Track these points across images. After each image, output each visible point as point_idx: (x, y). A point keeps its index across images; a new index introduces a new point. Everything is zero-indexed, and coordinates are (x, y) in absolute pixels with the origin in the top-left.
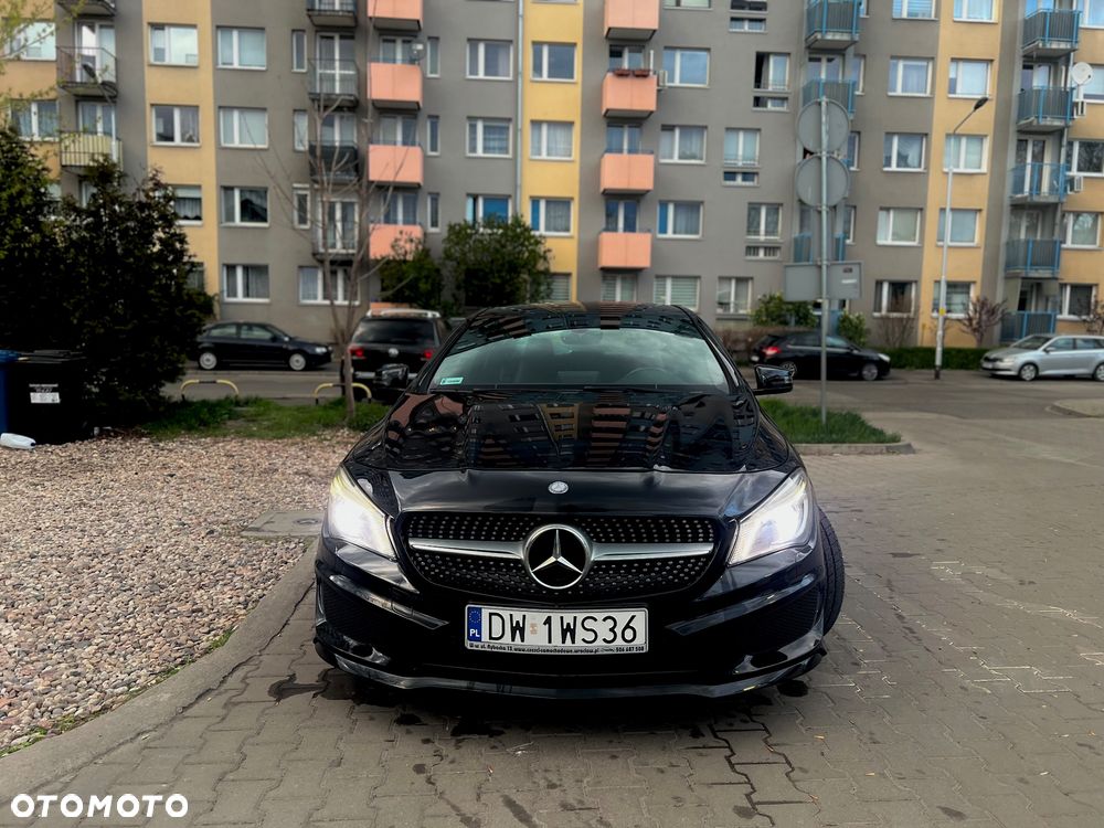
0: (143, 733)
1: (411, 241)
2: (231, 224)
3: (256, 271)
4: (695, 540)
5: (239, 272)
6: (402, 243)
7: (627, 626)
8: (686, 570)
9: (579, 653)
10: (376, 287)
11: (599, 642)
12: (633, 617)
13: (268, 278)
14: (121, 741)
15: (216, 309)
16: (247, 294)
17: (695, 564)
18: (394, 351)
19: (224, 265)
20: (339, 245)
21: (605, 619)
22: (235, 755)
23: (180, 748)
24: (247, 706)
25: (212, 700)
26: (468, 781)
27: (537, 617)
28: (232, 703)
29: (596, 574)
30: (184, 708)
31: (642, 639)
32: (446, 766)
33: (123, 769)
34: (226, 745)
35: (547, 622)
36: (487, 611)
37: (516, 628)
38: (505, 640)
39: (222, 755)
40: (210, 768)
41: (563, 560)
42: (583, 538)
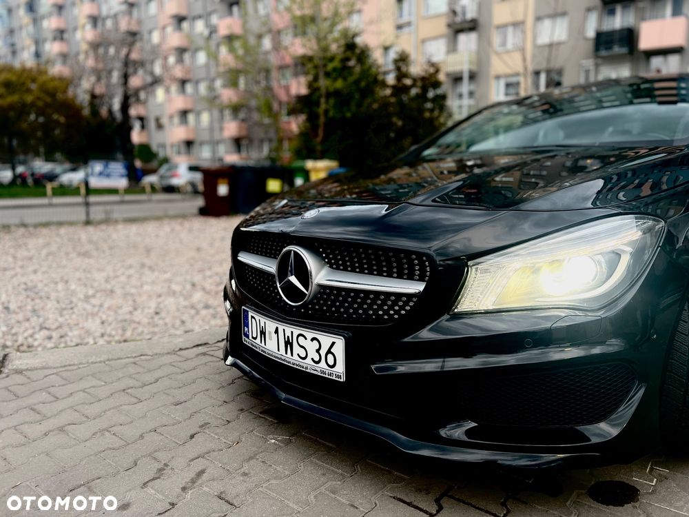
0: (144, 355)
4: (411, 277)
7: (329, 352)
8: (397, 308)
9: (295, 367)
11: (309, 361)
12: (333, 343)
14: (129, 356)
17: (405, 303)
21: (313, 339)
22: (153, 380)
23: (144, 367)
24: (207, 357)
25: (201, 349)
26: (210, 446)
27: (271, 325)
28: (204, 354)
29: (322, 298)
30: (181, 349)
31: (340, 368)
32: (218, 430)
33: (107, 369)
34: (159, 373)
35: (277, 331)
36: (250, 314)
37: (263, 333)
38: (258, 341)
39: (149, 378)
40: (131, 382)
41: (293, 279)
42: (310, 261)
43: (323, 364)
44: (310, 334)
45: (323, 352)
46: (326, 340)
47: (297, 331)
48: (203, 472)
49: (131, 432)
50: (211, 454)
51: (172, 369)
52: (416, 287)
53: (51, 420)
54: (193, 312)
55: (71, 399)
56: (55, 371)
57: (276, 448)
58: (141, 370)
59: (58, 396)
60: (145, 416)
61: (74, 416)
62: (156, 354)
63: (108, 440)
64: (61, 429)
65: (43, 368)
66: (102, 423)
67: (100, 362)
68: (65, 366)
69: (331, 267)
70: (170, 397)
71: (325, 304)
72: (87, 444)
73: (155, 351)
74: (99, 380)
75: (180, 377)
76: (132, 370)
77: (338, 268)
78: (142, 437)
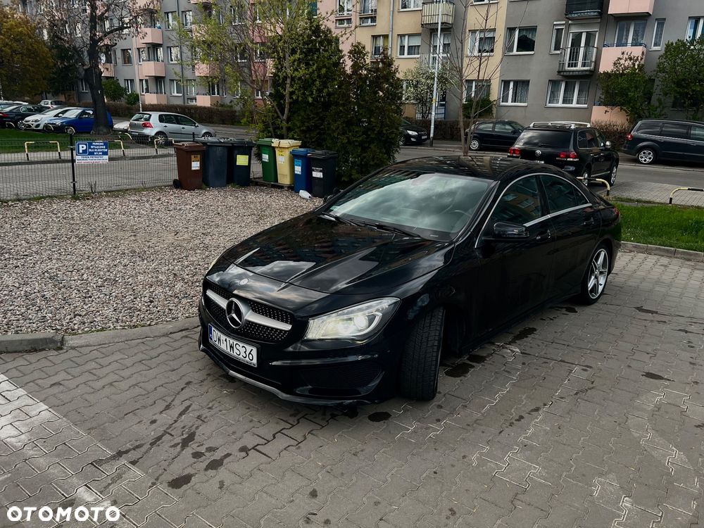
1: (631, 59)
2: (511, 54)
3: (522, 85)
4: (286, 322)
5: (511, 85)
6: (622, 62)
7: (250, 353)
9: (235, 358)
10: (600, 94)
11: (241, 356)
12: (252, 350)
13: (527, 90)
15: (494, 110)
16: (514, 100)
17: (284, 334)
18: (539, 152)
19: (502, 81)
20: (580, 64)
21: (243, 347)
22: (157, 355)
23: (149, 346)
24: (188, 339)
25: (184, 333)
26: (192, 394)
27: (223, 337)
28: (186, 337)
29: (248, 326)
30: (171, 333)
31: (255, 361)
32: (197, 386)
33: (128, 347)
34: (160, 350)
35: (226, 340)
36: (213, 329)
37: (219, 340)
38: (217, 343)
39: (154, 353)
40: (144, 357)
41: (234, 316)
42: (242, 308)
43: (247, 359)
44: (241, 345)
45: (247, 353)
46: (249, 348)
47: (235, 342)
48: (189, 406)
49: (150, 387)
50: (193, 398)
51: (167, 348)
52: (287, 327)
53: (104, 379)
54: (176, 300)
55: (110, 367)
56: (95, 348)
57: (227, 395)
58: (148, 348)
59: (102, 364)
60: (156, 378)
61: (116, 377)
62: (156, 337)
63: (137, 390)
64: (111, 384)
65: (87, 346)
66: (133, 381)
67: (122, 342)
68: (100, 345)
69: (253, 310)
70: (168, 367)
71: (249, 329)
72: (128, 392)
73: (155, 334)
74: (124, 354)
75: (172, 353)
76: (143, 348)
77: (256, 312)
78: (156, 389)
